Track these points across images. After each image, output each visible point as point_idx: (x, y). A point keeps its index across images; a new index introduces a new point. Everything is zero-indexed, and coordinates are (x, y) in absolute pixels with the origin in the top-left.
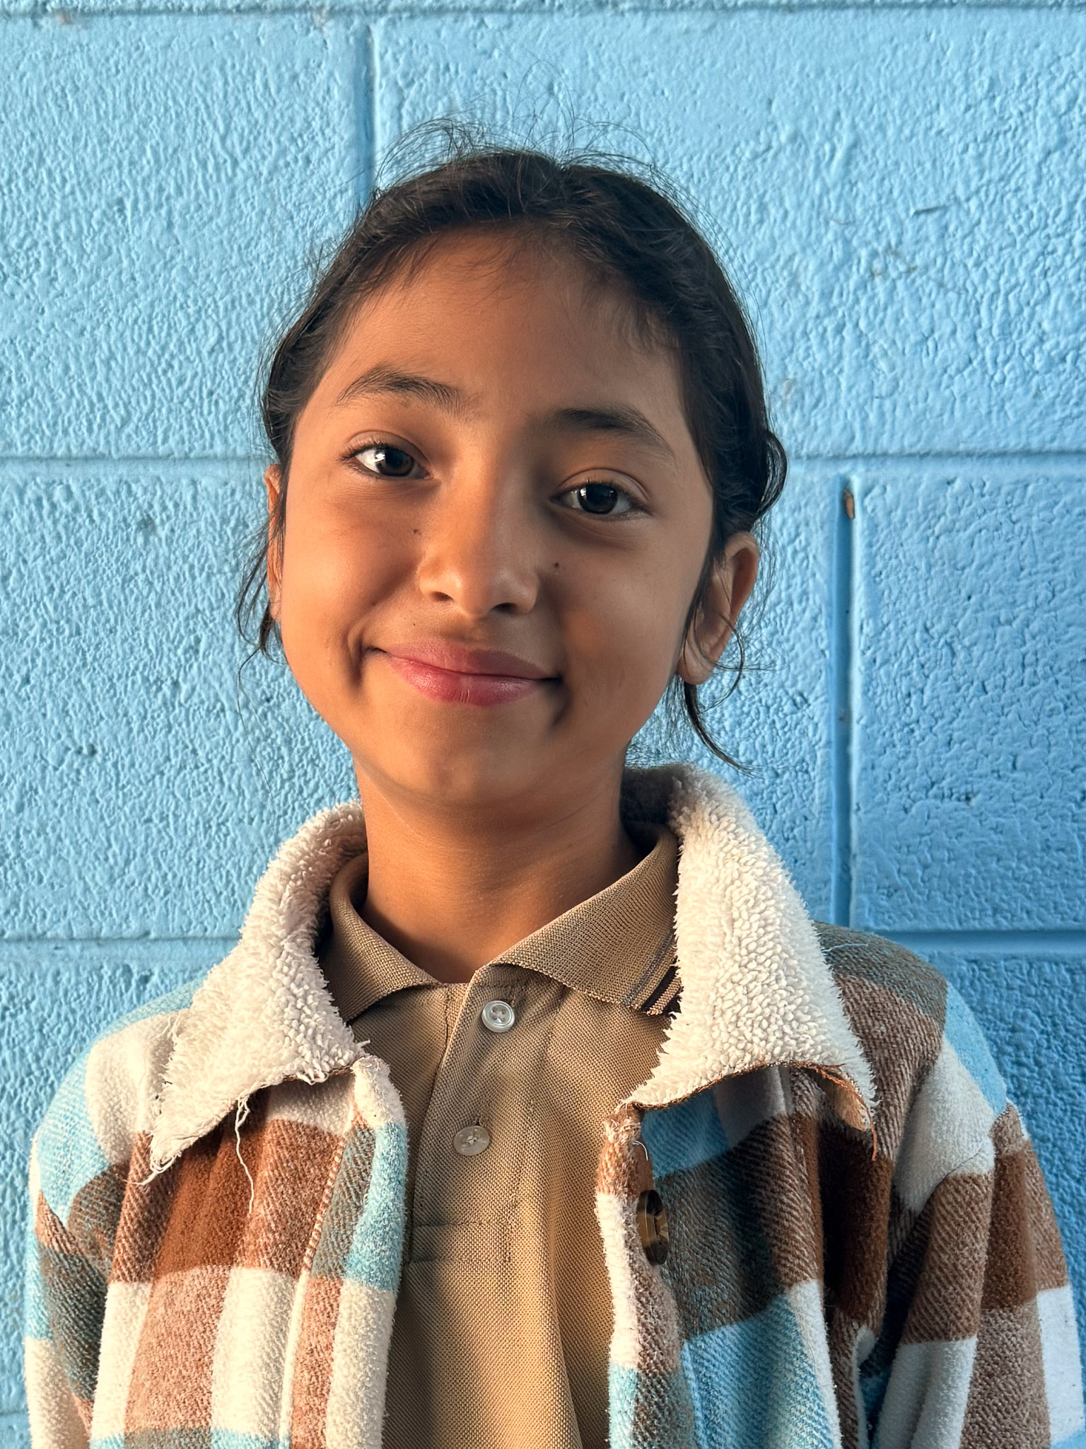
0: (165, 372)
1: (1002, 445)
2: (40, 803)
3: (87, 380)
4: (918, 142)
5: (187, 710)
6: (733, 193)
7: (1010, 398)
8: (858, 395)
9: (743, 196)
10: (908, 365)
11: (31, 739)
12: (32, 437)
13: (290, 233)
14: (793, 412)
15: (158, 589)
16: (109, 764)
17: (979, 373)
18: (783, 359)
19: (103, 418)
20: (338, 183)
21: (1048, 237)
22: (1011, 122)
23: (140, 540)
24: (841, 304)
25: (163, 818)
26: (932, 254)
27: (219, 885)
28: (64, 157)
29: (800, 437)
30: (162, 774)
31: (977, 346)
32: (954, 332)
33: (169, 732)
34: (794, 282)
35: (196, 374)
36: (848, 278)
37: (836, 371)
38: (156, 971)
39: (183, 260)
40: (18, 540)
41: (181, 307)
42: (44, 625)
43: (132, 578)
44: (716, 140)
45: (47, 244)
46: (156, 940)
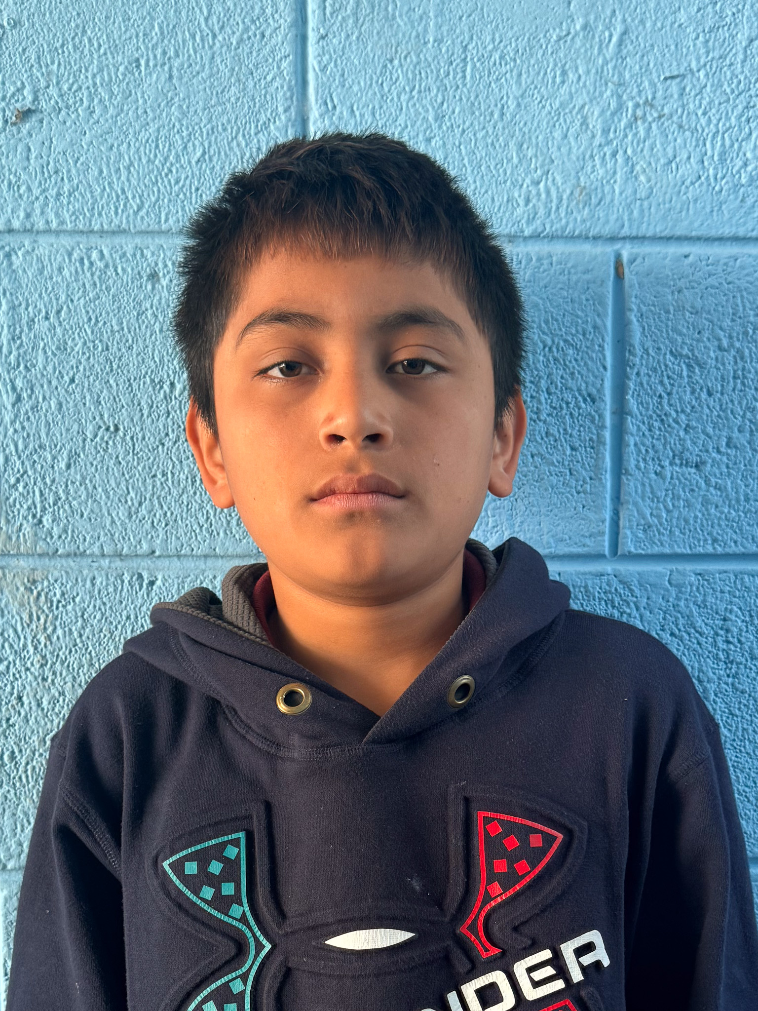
0: (167, 175)
1: (720, 232)
2: (82, 463)
3: (115, 180)
4: (666, 31)
5: (180, 402)
6: (545, 62)
7: (725, 202)
8: (627, 198)
9: (551, 66)
10: (659, 179)
11: (75, 420)
12: (77, 217)
13: (251, 84)
14: (584, 208)
15: (161, 320)
16: (128, 438)
17: (705, 184)
18: (577, 173)
19: (125, 205)
20: (283, 51)
21: (751, 96)
22: (728, 19)
23: (149, 287)
24: (615, 138)
25: (164, 474)
26: (675, 106)
27: (202, 520)
28: (99, 30)
29: (588, 224)
30: (163, 445)
31: (704, 167)
32: (689, 158)
33: (168, 416)
34: (584, 123)
35: (187, 177)
36: (620, 121)
37: (612, 181)
38: (160, 577)
39: (179, 100)
40: (68, 286)
41: (178, 132)
42: (85, 343)
43: (144, 312)
44: (534, 27)
45: (88, 88)
46: (159, 557)
